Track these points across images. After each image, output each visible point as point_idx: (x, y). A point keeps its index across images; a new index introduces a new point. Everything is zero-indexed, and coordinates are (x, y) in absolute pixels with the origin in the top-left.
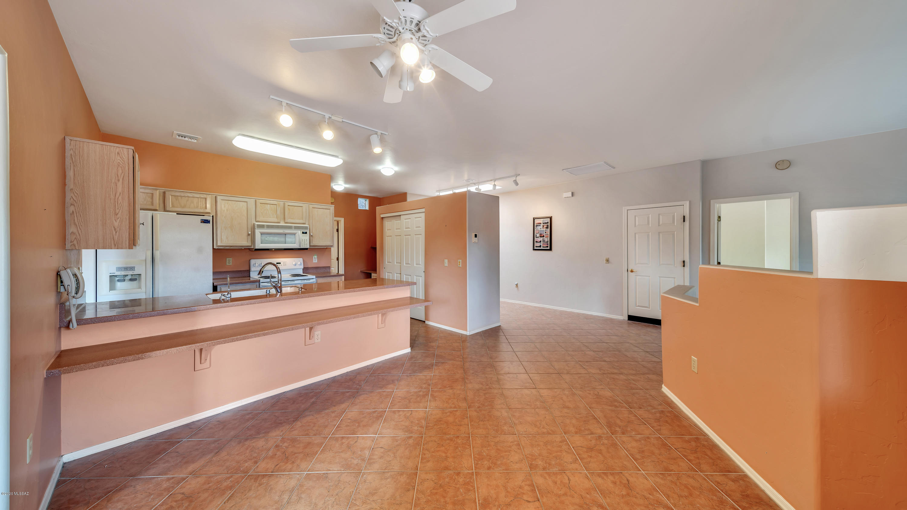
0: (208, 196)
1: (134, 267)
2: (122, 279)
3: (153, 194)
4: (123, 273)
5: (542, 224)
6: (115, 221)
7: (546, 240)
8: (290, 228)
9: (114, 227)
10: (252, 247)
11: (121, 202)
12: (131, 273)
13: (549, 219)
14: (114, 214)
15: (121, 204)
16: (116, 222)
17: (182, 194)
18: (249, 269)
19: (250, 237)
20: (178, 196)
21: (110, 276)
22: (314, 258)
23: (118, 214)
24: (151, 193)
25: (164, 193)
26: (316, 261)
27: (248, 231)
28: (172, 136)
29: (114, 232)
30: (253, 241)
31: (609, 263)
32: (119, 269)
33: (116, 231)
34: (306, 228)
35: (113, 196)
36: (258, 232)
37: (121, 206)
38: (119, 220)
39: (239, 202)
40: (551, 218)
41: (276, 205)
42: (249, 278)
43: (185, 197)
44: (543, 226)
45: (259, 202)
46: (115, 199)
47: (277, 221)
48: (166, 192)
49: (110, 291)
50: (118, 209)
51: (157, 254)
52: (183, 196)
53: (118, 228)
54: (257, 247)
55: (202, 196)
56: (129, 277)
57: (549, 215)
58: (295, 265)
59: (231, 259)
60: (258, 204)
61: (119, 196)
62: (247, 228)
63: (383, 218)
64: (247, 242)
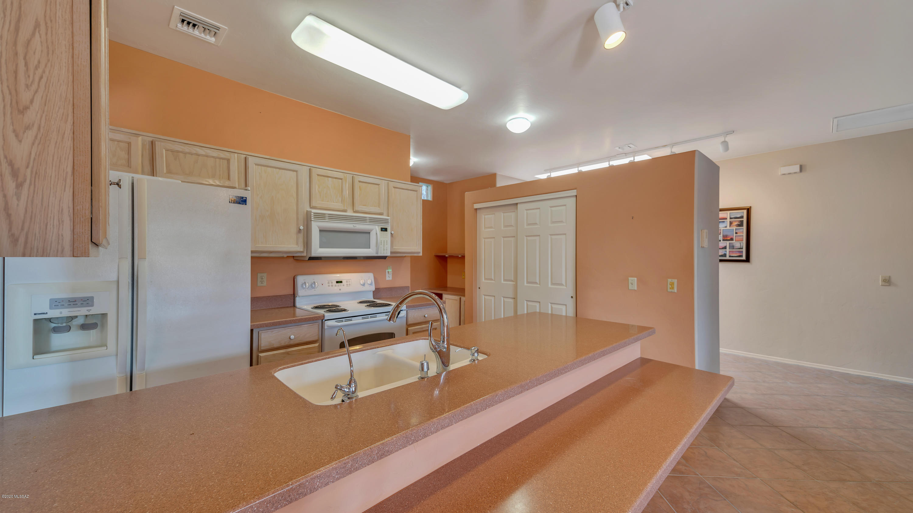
0: (232, 154)
1: (92, 298)
2: (64, 324)
3: (130, 143)
4: (66, 312)
5: (728, 220)
6: (17, 136)
7: (737, 245)
8: (363, 220)
9: (11, 164)
10: (305, 254)
11: (39, 62)
12: (83, 311)
13: (745, 211)
14: (8, 108)
15: (40, 71)
16: (20, 141)
17: (187, 149)
18: (292, 293)
19: (301, 236)
20: (178, 152)
21: (35, 321)
22: (387, 272)
23: (26, 108)
24: (126, 142)
25: (152, 143)
26: (391, 279)
27: (298, 224)
28: (169, 25)
29: (11, 185)
30: (307, 244)
31: (890, 285)
32: (55, 303)
33: (20, 179)
34: (386, 221)
35: (7, 27)
36: (315, 226)
37: (41, 77)
38: (30, 135)
39: (283, 171)
40: (749, 210)
41: (341, 179)
42: (292, 309)
43: (192, 154)
44: (731, 223)
45: (315, 172)
46: (15, 44)
47: (343, 208)
48: (156, 143)
49: (35, 357)
50: (27, 86)
51: (143, 267)
52: (189, 153)
53: (27, 167)
54: (314, 254)
55: (222, 155)
56: (81, 321)
57: (747, 205)
58: (364, 285)
59: (265, 275)
60: (315, 178)
61: (33, 34)
62: (297, 219)
63: (476, 209)
64: (297, 244)
